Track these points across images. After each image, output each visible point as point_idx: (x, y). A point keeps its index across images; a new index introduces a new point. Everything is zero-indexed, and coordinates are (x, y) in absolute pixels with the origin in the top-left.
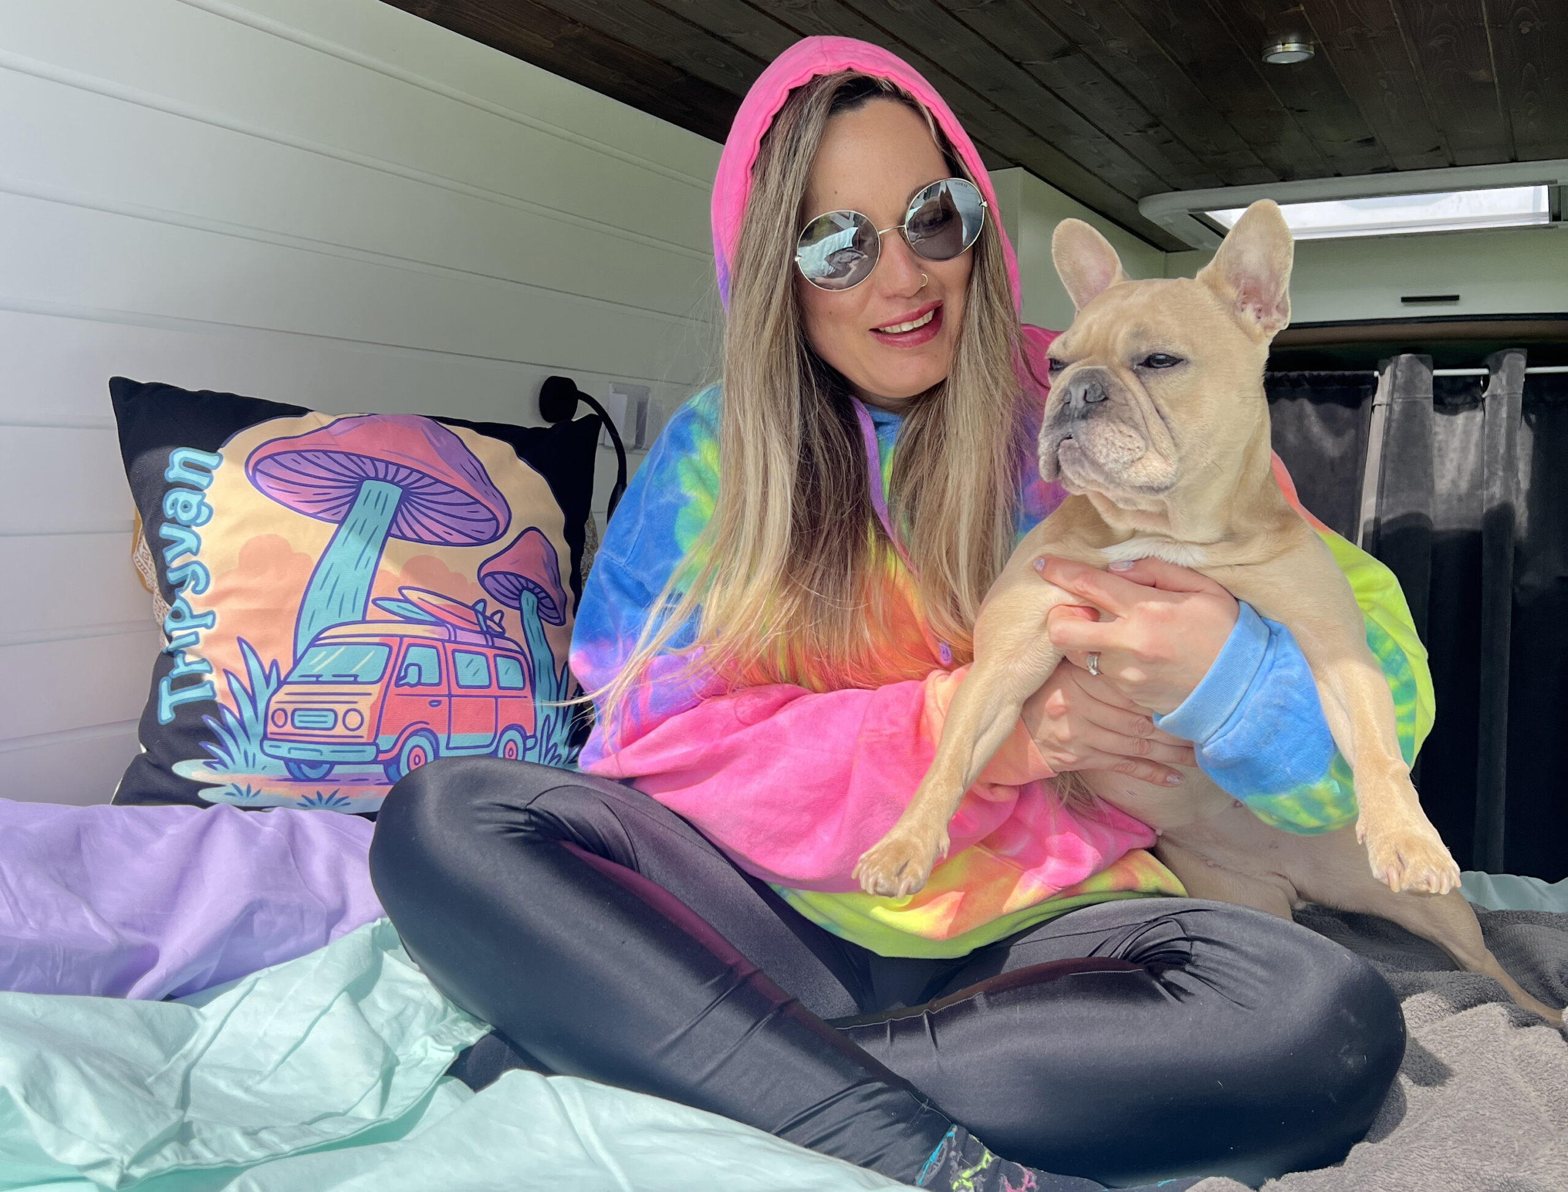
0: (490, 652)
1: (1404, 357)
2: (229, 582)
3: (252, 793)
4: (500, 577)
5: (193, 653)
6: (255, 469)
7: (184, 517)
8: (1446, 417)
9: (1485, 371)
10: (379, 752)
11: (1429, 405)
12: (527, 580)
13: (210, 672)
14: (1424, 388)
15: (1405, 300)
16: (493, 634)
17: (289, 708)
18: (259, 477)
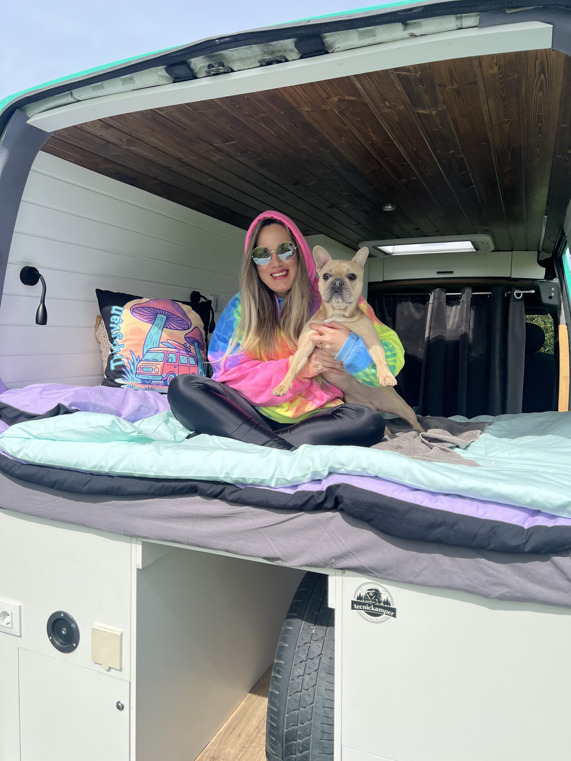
0: (188, 356)
1: (437, 289)
2: (128, 337)
3: (133, 386)
4: (189, 338)
5: (119, 354)
6: (132, 311)
7: (116, 322)
8: (450, 307)
9: (461, 294)
10: (162, 378)
11: (445, 304)
12: (196, 339)
13: (123, 358)
14: (443, 298)
15: (438, 272)
16: (188, 351)
17: (142, 367)
18: (133, 313)
